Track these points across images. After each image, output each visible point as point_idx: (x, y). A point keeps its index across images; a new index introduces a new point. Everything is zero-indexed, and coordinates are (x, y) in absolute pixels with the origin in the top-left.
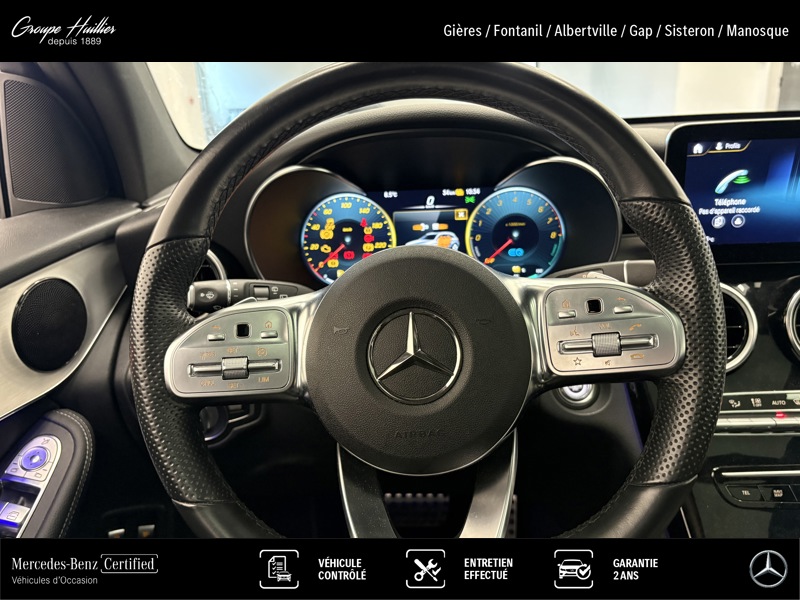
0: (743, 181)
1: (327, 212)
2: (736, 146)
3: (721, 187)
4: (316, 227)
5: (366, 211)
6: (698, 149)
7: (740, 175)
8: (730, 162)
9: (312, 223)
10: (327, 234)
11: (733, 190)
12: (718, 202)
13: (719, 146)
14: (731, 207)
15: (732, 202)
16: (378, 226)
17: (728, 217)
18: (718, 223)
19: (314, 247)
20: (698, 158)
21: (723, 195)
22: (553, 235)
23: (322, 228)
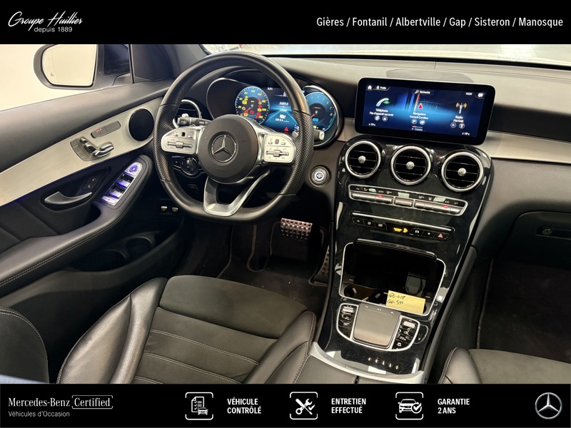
0: (387, 103)
1: (246, 93)
2: (385, 88)
3: (379, 104)
4: (241, 99)
5: (260, 94)
6: (370, 87)
7: (386, 100)
8: (382, 95)
9: (240, 97)
10: (245, 102)
11: (383, 106)
12: (378, 110)
13: (378, 87)
14: (382, 112)
15: (382, 110)
16: (264, 101)
17: (381, 117)
18: (377, 118)
19: (240, 107)
20: (370, 91)
21: (380, 107)
22: (331, 114)
23: (243, 99)
